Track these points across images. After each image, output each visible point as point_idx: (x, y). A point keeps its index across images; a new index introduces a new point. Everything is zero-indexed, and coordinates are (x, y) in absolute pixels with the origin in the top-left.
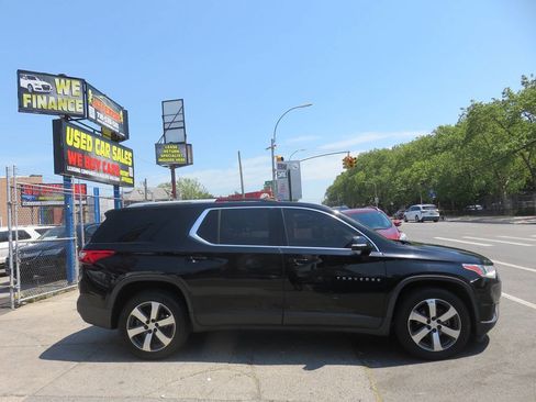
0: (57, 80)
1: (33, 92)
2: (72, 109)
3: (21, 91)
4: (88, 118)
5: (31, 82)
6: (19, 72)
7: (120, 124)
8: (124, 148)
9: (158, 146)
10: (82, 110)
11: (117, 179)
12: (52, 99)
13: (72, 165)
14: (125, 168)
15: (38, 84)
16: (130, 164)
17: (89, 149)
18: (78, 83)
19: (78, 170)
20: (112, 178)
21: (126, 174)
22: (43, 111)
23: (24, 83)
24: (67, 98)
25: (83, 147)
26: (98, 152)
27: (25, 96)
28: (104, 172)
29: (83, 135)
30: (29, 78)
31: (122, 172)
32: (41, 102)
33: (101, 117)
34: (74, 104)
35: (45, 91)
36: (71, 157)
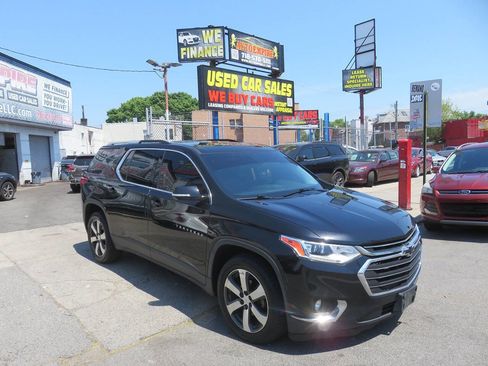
0: (204, 32)
1: (188, 46)
2: (215, 55)
3: (180, 46)
4: (230, 59)
5: (186, 37)
6: (178, 31)
7: (273, 60)
8: (281, 81)
9: (345, 73)
10: (222, 54)
11: (271, 110)
12: (200, 48)
13: (214, 102)
14: (283, 99)
15: (190, 38)
16: (289, 95)
17: (234, 86)
18: (219, 31)
19: (220, 106)
20: (263, 109)
21: (284, 104)
22: (194, 60)
23: (181, 39)
24: (212, 45)
25: (227, 86)
26: (245, 88)
27: (183, 49)
28: (253, 104)
29: (227, 75)
30: (185, 34)
31: (276, 104)
32: (193, 52)
33: (248, 56)
34: (216, 50)
35: (196, 43)
36: (212, 95)
